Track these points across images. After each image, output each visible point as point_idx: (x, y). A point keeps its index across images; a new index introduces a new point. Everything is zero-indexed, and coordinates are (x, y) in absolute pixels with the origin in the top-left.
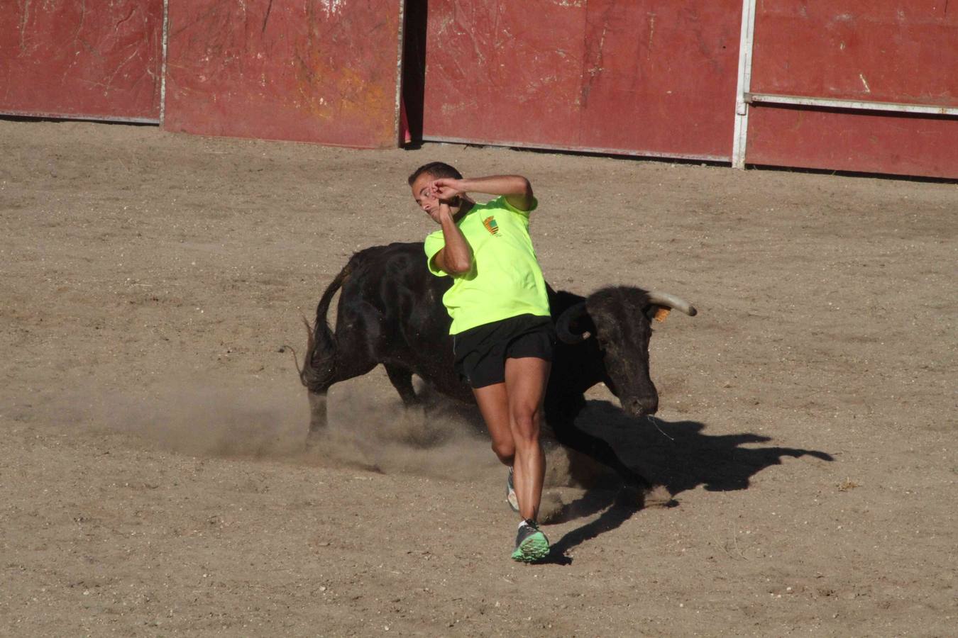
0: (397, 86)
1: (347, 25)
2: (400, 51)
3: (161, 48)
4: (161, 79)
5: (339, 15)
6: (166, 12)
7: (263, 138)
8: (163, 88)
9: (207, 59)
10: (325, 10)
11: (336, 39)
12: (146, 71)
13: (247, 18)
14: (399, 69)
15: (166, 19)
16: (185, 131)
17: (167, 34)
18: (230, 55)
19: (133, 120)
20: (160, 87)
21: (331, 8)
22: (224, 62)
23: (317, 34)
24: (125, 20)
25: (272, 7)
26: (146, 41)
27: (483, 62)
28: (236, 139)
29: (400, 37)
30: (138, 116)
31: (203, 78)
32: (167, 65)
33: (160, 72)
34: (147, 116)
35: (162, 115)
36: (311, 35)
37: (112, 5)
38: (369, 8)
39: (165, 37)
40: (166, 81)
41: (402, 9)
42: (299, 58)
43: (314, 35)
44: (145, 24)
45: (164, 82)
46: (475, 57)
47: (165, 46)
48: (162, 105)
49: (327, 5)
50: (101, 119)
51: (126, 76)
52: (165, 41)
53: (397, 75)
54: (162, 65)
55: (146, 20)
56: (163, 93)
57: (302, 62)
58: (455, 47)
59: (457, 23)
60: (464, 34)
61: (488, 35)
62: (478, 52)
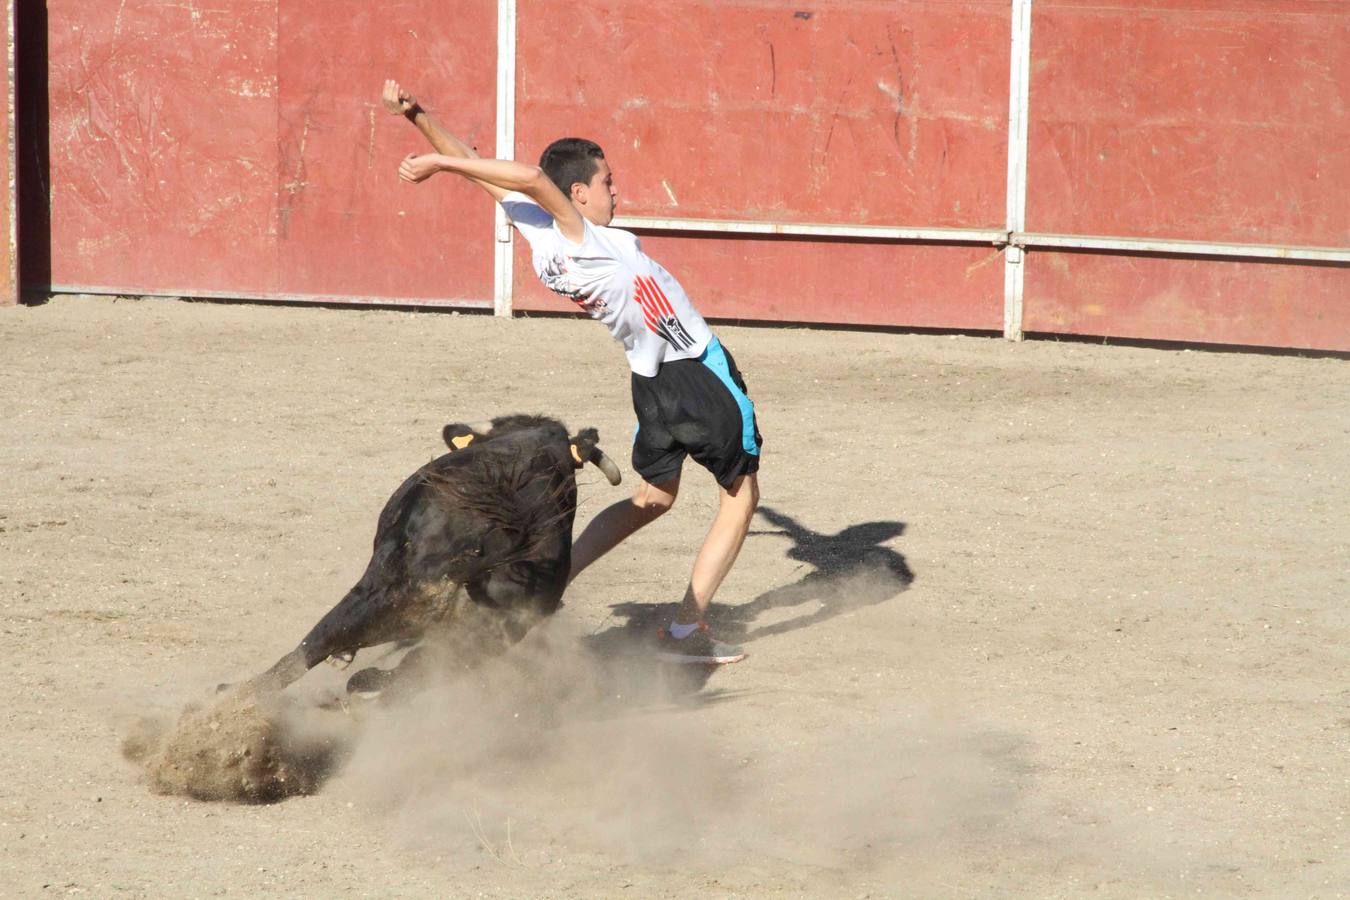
0: (11, 216)
2: (13, 166)
14: (13, 192)
27: (133, 178)
29: (12, 146)
41: (12, 107)
46: (122, 171)
53: (10, 201)
58: (92, 158)
59: (92, 124)
60: (105, 139)
61: (140, 139)
62: (127, 164)
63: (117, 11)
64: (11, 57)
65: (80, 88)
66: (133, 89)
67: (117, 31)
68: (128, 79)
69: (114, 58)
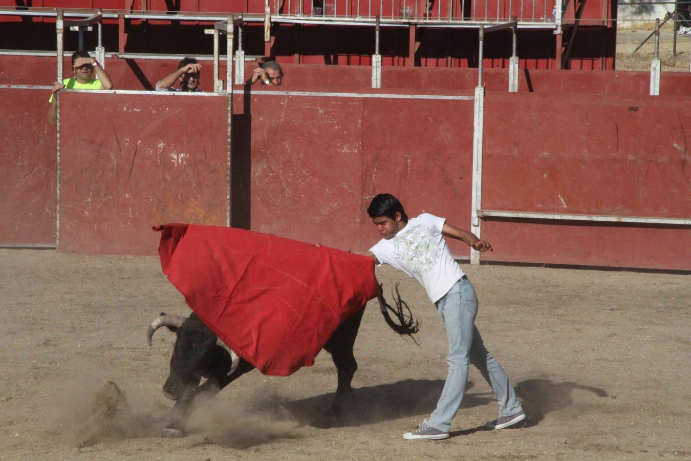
0: (228, 214)
1: (190, 172)
2: (229, 188)
3: (55, 193)
4: (56, 215)
5: (184, 164)
6: (59, 167)
7: (132, 255)
8: (58, 222)
9: (89, 200)
10: (173, 161)
11: (182, 181)
12: (45, 210)
13: (117, 169)
14: (229, 201)
15: (59, 172)
16: (75, 252)
17: (60, 183)
18: (105, 196)
19: (37, 245)
20: (56, 221)
21: (178, 159)
22: (101, 201)
23: (168, 178)
24: (30, 173)
25: (135, 161)
26: (45, 188)
27: (289, 194)
28: (112, 256)
29: (228, 178)
30: (40, 243)
31: (87, 213)
32: (60, 205)
33: (55, 211)
34: (48, 242)
35: (58, 242)
36: (164, 179)
37: (20, 164)
38: (206, 159)
39: (58, 185)
40: (60, 216)
41: (229, 159)
42: (156, 196)
43: (166, 179)
44: (44, 177)
45: (58, 218)
46: (283, 190)
47: (58, 192)
48: (58, 234)
49: (175, 157)
50: (13, 246)
51: (31, 214)
52: (58, 188)
53: (227, 205)
54: (56, 205)
55: (45, 173)
56: (58, 225)
57: (158, 199)
58: (269, 184)
59: (269, 167)
60: (275, 174)
61: (292, 174)
62: (285, 187)
63: (282, 110)
64: (229, 134)
65: (262, 149)
66: (289, 149)
67: (282, 120)
68: (287, 145)
69: (280, 134)
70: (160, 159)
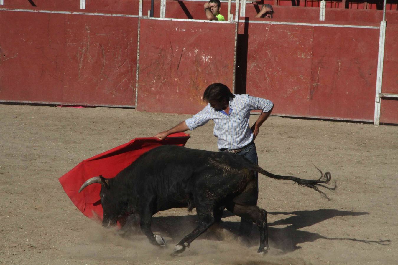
1: (212, 67)
2: (234, 77)
3: (136, 76)
4: (136, 89)
5: (209, 62)
6: (138, 62)
7: (178, 113)
8: (137, 93)
9: (155, 81)
10: (203, 60)
11: (208, 72)
12: (130, 86)
13: (171, 64)
14: (234, 84)
15: (138, 65)
16: (145, 111)
17: (138, 71)
18: (164, 79)
19: (124, 106)
20: (135, 93)
21: (206, 59)
22: (161, 82)
23: (200, 70)
24: (122, 65)
25: (181, 59)
26: (130, 74)
27: (269, 81)
28: (166, 113)
29: (234, 71)
30: (126, 105)
31: (153, 89)
32: (138, 84)
33: (135, 87)
34: (131, 105)
35: (136, 104)
36: (197, 71)
37: (116, 59)
38: (221, 59)
39: (138, 72)
40: (138, 90)
41: (235, 60)
42: (192, 80)
43: (199, 70)
44: (129, 67)
45: (137, 91)
46: (265, 79)
47: (137, 76)
48: (136, 100)
49: (204, 58)
50: (111, 106)
51: (122, 88)
52: (137, 74)
53: (233, 87)
54: (136, 84)
55: (130, 65)
56: (137, 95)
57: (194, 82)
58: (257, 75)
59: (258, 65)
60: (261, 69)
61: (271, 70)
62: (267, 77)
63: (266, 32)
64: (236, 45)
65: (255, 54)
66: (270, 55)
67: (266, 38)
68: (269, 52)
69: (265, 46)
70: (196, 59)
